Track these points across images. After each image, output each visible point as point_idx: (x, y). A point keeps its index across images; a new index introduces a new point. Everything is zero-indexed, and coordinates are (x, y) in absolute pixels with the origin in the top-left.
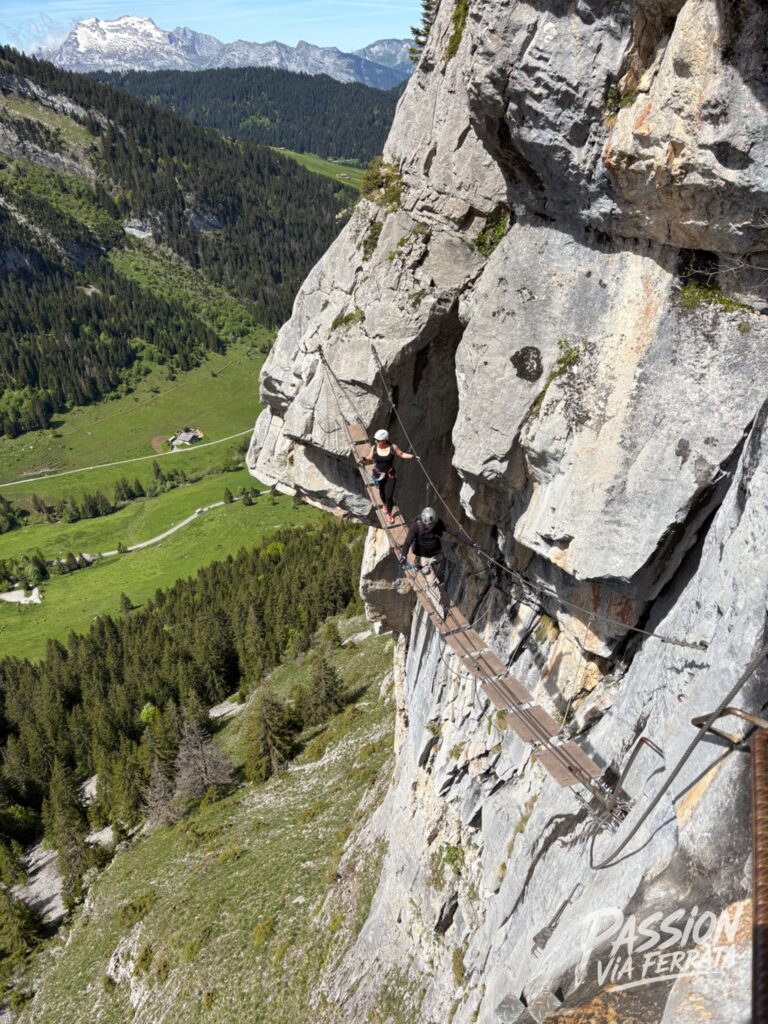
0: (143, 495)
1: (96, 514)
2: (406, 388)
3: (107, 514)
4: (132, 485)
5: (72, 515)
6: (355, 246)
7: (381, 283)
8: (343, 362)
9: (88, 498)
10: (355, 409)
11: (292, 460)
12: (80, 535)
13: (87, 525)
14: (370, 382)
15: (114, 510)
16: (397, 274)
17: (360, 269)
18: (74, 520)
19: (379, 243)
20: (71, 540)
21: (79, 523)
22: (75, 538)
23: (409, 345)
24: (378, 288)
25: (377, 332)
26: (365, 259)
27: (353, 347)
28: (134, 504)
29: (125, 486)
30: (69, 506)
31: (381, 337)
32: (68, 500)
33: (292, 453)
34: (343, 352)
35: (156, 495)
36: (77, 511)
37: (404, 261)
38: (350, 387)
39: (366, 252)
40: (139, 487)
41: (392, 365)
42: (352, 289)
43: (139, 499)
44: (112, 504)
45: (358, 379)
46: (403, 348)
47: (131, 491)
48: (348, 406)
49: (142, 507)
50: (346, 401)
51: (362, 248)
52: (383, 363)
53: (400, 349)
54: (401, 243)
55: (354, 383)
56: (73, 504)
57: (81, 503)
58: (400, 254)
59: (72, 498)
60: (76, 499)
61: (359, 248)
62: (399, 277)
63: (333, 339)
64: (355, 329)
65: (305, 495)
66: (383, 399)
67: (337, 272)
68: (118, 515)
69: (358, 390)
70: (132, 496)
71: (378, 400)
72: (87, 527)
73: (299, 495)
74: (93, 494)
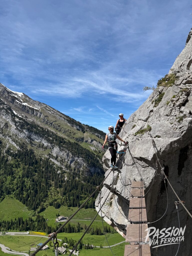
0: (110, 232)
1: (98, 234)
2: (173, 170)
3: (100, 235)
4: (108, 228)
5: (92, 233)
6: (151, 103)
7: (162, 114)
8: (137, 149)
9: (97, 229)
10: (140, 175)
11: (111, 204)
12: (93, 239)
13: (95, 236)
14: (150, 158)
15: (102, 234)
16: (171, 109)
17: (152, 111)
18: (92, 234)
19: (163, 100)
20: (90, 240)
21: (93, 235)
22: (91, 239)
23: (175, 142)
24: (160, 116)
25: (157, 134)
26: (155, 106)
27: (143, 142)
28: (107, 234)
29: (106, 228)
30: (92, 230)
31: (159, 137)
32: (92, 228)
33: (112, 200)
34: (138, 144)
35: (113, 233)
36: (94, 232)
37: (174, 104)
38: (139, 162)
39: (156, 104)
40: (110, 230)
41: (164, 151)
42: (147, 119)
43: (109, 233)
44: (102, 232)
45: (143, 157)
46: (171, 143)
47: (107, 230)
48: (137, 172)
49: (109, 236)
50: (136, 170)
51: (154, 103)
52: (159, 149)
53: (169, 143)
54: (174, 97)
55: (141, 159)
56: (93, 229)
57: (95, 230)
58: (172, 101)
59: (93, 228)
60: (94, 228)
61: (152, 103)
62: (171, 110)
63: (135, 139)
64: (145, 135)
65: (116, 226)
66: (158, 171)
67: (141, 114)
68: (103, 236)
69: (143, 163)
70: (107, 232)
71: (154, 171)
72: (95, 237)
73: (113, 225)
74: (98, 228)
